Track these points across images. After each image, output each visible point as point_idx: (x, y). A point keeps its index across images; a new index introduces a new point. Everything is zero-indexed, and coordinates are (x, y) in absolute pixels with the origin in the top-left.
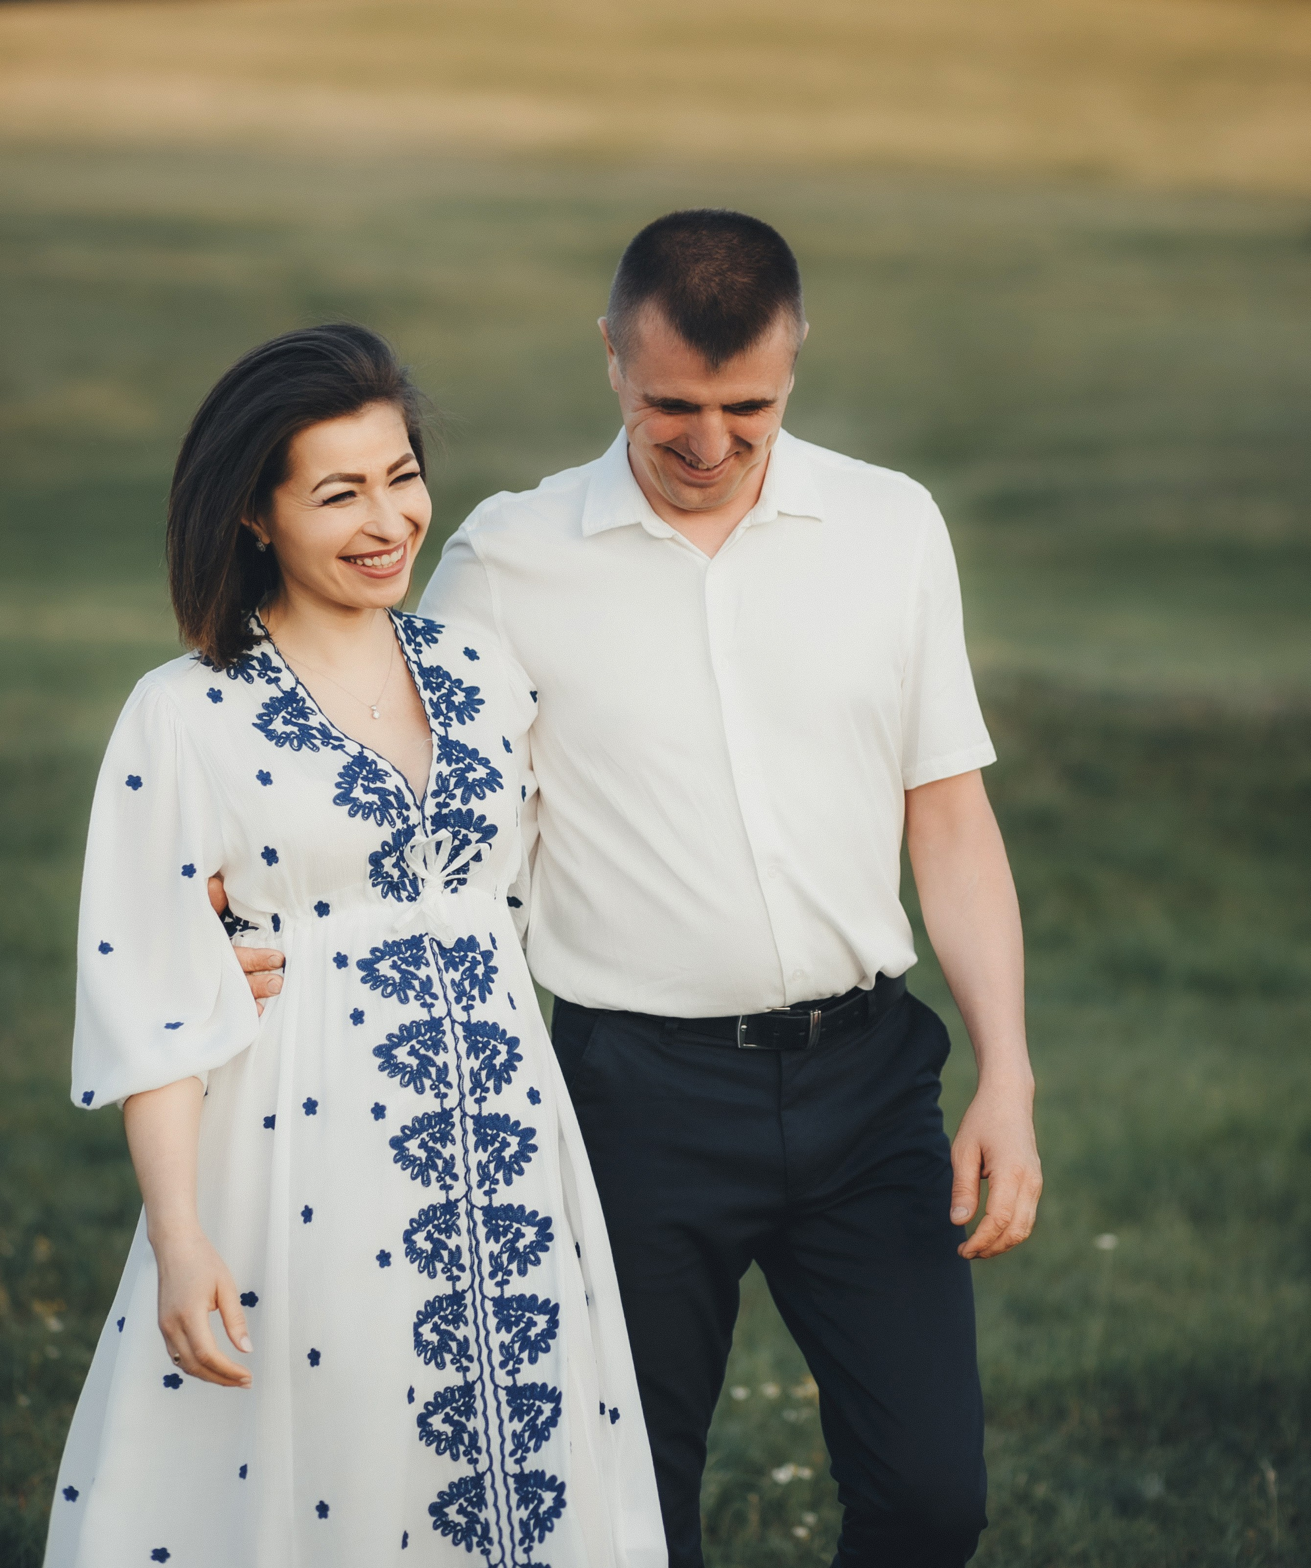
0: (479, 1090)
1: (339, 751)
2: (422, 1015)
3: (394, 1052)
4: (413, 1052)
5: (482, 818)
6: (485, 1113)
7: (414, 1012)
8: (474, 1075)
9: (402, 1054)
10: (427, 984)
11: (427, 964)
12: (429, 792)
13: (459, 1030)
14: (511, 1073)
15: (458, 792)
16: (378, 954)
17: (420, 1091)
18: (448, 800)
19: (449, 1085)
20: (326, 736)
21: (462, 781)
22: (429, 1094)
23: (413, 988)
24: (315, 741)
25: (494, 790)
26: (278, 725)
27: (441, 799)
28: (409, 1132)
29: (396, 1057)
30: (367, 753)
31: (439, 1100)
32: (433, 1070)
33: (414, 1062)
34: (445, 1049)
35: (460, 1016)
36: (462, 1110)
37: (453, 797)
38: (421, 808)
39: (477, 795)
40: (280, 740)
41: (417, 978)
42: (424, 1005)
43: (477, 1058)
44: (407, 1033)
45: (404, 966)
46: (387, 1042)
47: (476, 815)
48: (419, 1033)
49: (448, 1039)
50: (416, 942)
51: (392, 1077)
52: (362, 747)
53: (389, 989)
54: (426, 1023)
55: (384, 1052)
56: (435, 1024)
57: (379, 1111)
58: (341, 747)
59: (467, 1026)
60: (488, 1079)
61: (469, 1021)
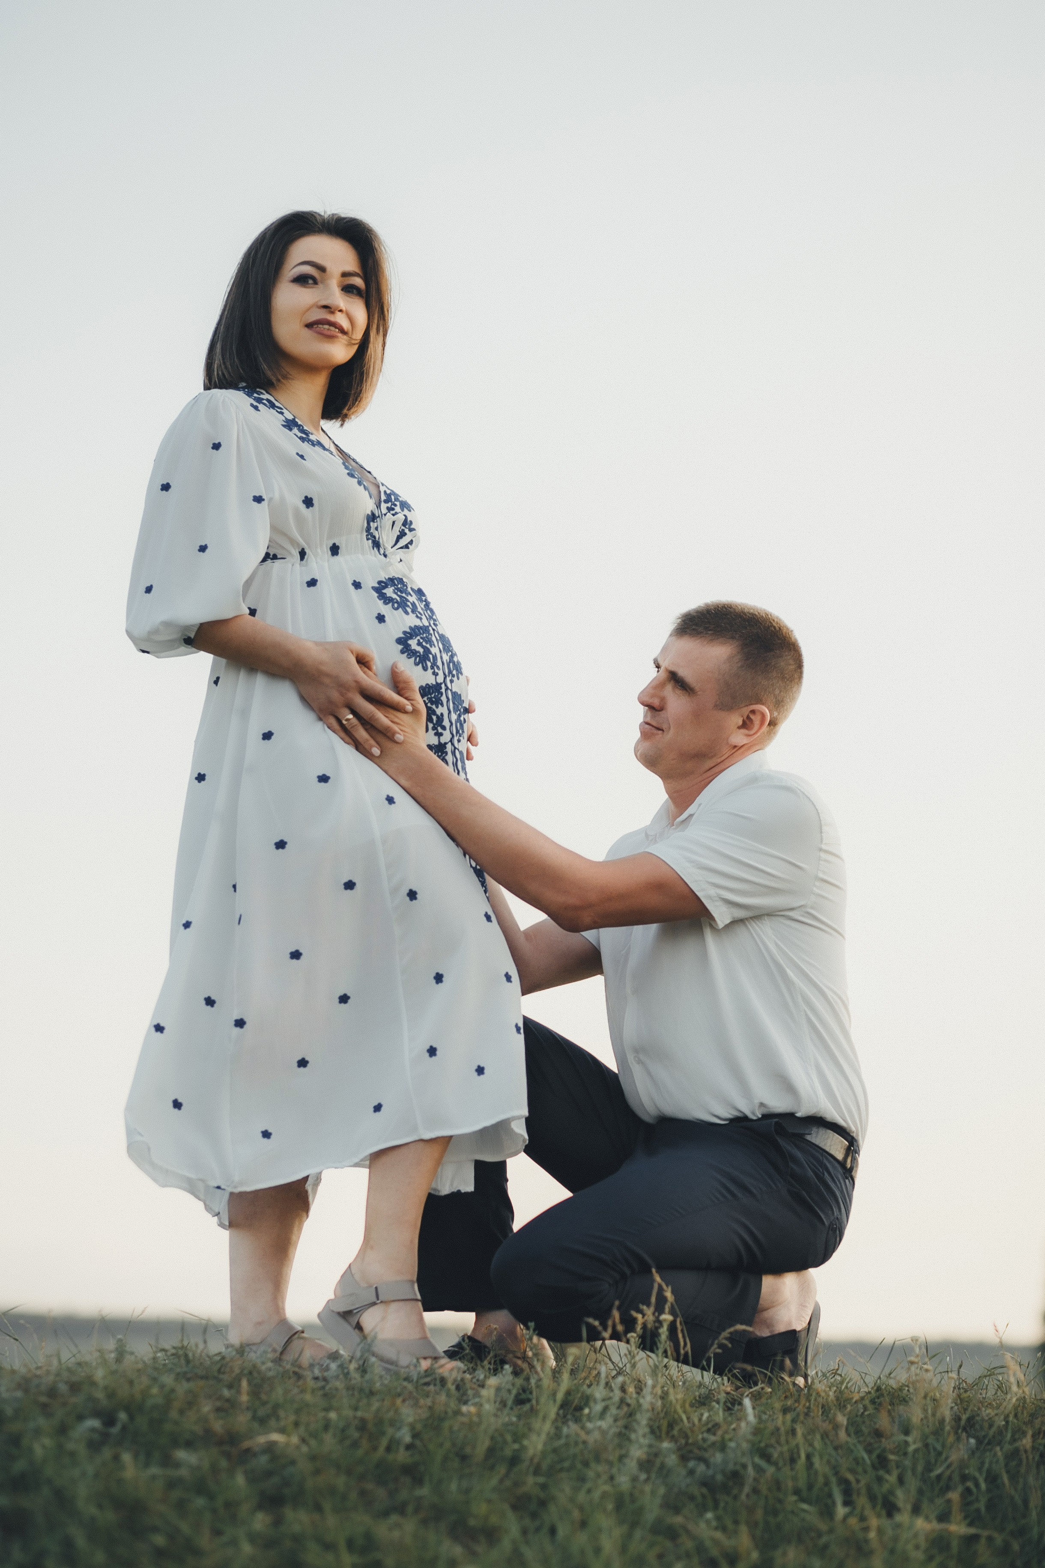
0: (451, 675)
2: (419, 623)
3: (408, 643)
4: (419, 644)
6: (454, 690)
7: (414, 620)
8: (448, 665)
10: (414, 606)
11: (411, 594)
12: (382, 500)
13: (437, 636)
15: (397, 504)
16: (383, 584)
17: (426, 669)
18: (393, 506)
19: (438, 667)
20: (323, 446)
22: (431, 671)
24: (318, 446)
26: (296, 432)
27: (389, 505)
29: (410, 646)
31: (436, 677)
32: (430, 656)
33: (421, 650)
34: (433, 644)
35: (435, 628)
36: (445, 685)
38: (380, 507)
41: (409, 601)
42: (417, 617)
43: (447, 654)
45: (399, 593)
46: (403, 636)
48: (421, 632)
49: (433, 639)
50: (400, 580)
51: (409, 658)
53: (396, 605)
54: (421, 628)
56: (425, 629)
59: (440, 634)
60: (453, 669)
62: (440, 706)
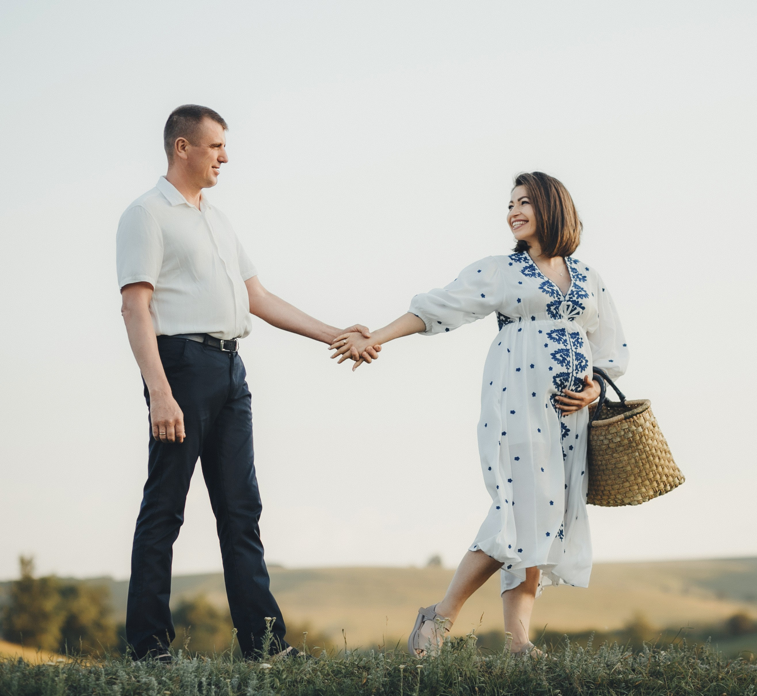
0: (577, 370)
1: (542, 279)
2: (564, 348)
3: (556, 355)
4: (561, 356)
5: (581, 304)
6: (577, 377)
7: (561, 346)
8: (576, 366)
9: (558, 356)
10: (565, 341)
11: (566, 336)
12: (568, 294)
13: (574, 353)
14: (585, 368)
15: (576, 296)
16: (552, 332)
17: (562, 366)
18: (573, 297)
19: (570, 366)
20: (539, 275)
21: (577, 293)
22: (565, 367)
23: (562, 341)
24: (536, 276)
25: (586, 298)
26: (526, 272)
27: (571, 296)
28: (558, 376)
29: (556, 357)
30: (549, 281)
31: (567, 370)
32: (566, 361)
33: (561, 359)
34: (570, 357)
35: (575, 350)
36: (573, 374)
37: (574, 296)
38: (565, 297)
39: (581, 298)
40: (526, 275)
41: (563, 339)
42: (564, 345)
43: (577, 361)
44: (560, 351)
45: (559, 336)
46: (554, 353)
47: (580, 303)
48: (563, 352)
49: (571, 354)
50: (563, 330)
51: (555, 361)
52: (549, 279)
53: (555, 340)
54: (565, 349)
55: (554, 355)
56: (568, 350)
57: (551, 369)
58: (543, 278)
59: (576, 353)
60: (579, 368)
61: (576, 352)
62: (567, 382)
